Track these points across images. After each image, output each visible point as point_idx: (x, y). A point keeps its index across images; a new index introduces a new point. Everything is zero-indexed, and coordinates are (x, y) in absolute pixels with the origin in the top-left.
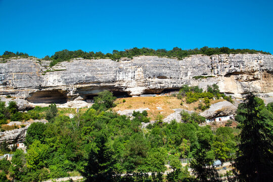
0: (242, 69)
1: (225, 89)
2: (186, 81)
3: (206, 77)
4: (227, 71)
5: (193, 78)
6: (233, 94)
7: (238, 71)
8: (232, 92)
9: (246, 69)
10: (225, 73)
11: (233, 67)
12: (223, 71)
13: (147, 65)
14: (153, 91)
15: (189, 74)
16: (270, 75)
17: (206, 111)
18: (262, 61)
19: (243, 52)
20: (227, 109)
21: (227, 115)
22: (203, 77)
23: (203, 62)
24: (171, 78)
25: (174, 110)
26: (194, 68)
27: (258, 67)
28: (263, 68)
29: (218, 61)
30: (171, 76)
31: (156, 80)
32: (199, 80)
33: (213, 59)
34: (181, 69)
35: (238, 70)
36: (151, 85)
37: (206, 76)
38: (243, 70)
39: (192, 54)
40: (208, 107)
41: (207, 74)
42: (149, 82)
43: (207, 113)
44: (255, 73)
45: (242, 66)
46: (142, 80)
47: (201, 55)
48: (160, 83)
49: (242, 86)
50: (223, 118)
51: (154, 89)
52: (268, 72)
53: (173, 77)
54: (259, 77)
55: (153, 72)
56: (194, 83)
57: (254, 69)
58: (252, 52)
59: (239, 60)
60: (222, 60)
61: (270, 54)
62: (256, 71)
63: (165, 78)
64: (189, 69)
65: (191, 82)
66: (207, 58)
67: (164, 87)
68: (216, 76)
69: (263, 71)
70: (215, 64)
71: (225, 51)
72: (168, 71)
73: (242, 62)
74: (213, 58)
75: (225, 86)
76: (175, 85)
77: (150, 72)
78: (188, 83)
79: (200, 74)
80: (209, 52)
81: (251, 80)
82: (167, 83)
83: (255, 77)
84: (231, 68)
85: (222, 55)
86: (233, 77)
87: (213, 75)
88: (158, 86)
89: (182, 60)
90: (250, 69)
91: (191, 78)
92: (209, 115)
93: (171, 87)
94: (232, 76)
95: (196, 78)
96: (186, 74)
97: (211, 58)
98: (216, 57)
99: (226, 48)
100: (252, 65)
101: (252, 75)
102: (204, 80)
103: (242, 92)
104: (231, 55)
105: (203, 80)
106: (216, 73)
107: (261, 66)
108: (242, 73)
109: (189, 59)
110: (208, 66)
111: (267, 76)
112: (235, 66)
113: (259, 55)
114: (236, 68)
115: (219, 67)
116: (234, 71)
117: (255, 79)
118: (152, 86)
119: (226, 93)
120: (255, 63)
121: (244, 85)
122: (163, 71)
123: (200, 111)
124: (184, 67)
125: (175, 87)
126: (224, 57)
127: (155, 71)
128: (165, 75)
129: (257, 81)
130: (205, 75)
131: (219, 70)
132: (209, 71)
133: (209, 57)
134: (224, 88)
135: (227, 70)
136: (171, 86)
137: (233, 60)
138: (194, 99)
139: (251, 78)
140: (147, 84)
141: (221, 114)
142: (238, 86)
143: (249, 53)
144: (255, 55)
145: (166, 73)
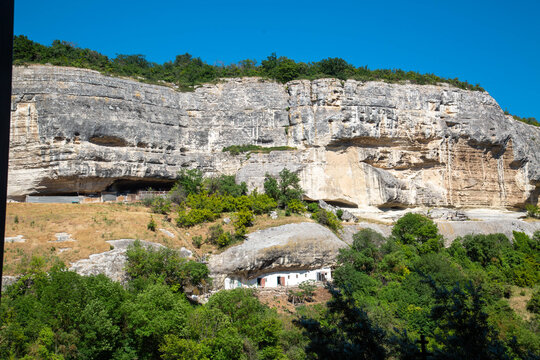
0: (387, 130)
1: (327, 190)
2: (201, 158)
3: (267, 150)
4: (336, 131)
5: (225, 150)
6: (355, 206)
7: (372, 134)
8: (351, 201)
9: (402, 131)
10: (327, 139)
11: (354, 122)
12: (323, 130)
13: (54, 96)
14: (70, 184)
15: (213, 137)
16: (478, 153)
17: (229, 250)
18: (452, 108)
19: (393, 77)
20: (309, 247)
21: (306, 268)
22: (258, 148)
23: (260, 100)
24: (141, 145)
25: (112, 243)
26: (231, 118)
27: (439, 127)
28: (456, 130)
29: (306, 100)
30: (143, 140)
31: (85, 146)
32: (242, 156)
33: (293, 93)
34: (185, 121)
35: (373, 131)
36: (64, 165)
37: (269, 146)
38: (391, 132)
39: (229, 75)
40: (241, 238)
41: (270, 141)
42: (57, 153)
43: (233, 256)
44: (430, 146)
45: (386, 121)
46: (34, 147)
47: (255, 79)
48: (99, 159)
49: (381, 181)
50: (293, 275)
51: (74, 178)
52: (473, 144)
53: (150, 141)
54: (442, 158)
55: (73, 120)
56: (226, 167)
57: (427, 132)
58: (421, 80)
59: (375, 101)
60: (321, 96)
61: (481, 90)
62: (431, 139)
63: (121, 143)
64: (214, 121)
65: (218, 164)
66: (275, 89)
67: (112, 171)
68: (300, 146)
69: (455, 138)
70: (299, 110)
71: (334, 69)
72: (131, 122)
73: (389, 109)
74: (294, 89)
75: (328, 182)
76: (155, 168)
77: (62, 121)
78: (206, 164)
79: (250, 138)
80: (284, 71)
81: (417, 167)
82: (127, 161)
83: (428, 157)
84: (347, 124)
85: (323, 81)
86: (357, 153)
87: (292, 144)
88: (91, 168)
89: (192, 90)
90: (413, 131)
91: (219, 149)
92: (237, 262)
93: (141, 174)
94: (352, 150)
95: (233, 151)
96: (203, 139)
97: (288, 91)
98: (301, 87)
99: (336, 60)
100: (421, 120)
101: (418, 149)
102: (260, 157)
103: (381, 202)
104: (350, 83)
105: (254, 157)
106: (300, 136)
107: (450, 125)
108: (385, 141)
109: (217, 89)
110: (277, 116)
111: (468, 156)
112: (362, 119)
113: (446, 91)
114: (367, 126)
115: (310, 120)
116: (358, 134)
117: (429, 164)
118: (65, 168)
119: (329, 202)
120: (430, 113)
121: (388, 180)
122: (114, 119)
123: (214, 248)
124: (198, 115)
125: (156, 176)
126: (326, 86)
127: (82, 116)
128: (118, 134)
129: (436, 171)
130: (264, 142)
131: (308, 127)
132: (279, 132)
133: (281, 87)
134: (324, 184)
135: (334, 129)
136: (140, 172)
137: (355, 98)
138: (206, 212)
139: (414, 160)
140: (47, 158)
141: (285, 261)
142: (371, 183)
143: (412, 83)
144: (431, 89)
145: (122, 127)
